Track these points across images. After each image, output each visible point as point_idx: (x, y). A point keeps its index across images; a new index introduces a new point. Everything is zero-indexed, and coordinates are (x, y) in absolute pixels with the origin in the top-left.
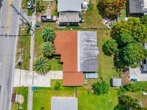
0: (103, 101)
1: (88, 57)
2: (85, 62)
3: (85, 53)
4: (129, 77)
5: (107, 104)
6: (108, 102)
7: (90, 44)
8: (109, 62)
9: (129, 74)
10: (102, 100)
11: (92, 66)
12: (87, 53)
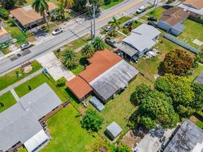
0: (81, 139)
1: (111, 82)
2: (103, 83)
3: (111, 77)
4: (135, 146)
5: (80, 146)
6: (84, 146)
7: (123, 74)
8: (127, 110)
9: (138, 141)
10: (80, 137)
11: (105, 91)
12: (113, 79)
